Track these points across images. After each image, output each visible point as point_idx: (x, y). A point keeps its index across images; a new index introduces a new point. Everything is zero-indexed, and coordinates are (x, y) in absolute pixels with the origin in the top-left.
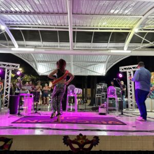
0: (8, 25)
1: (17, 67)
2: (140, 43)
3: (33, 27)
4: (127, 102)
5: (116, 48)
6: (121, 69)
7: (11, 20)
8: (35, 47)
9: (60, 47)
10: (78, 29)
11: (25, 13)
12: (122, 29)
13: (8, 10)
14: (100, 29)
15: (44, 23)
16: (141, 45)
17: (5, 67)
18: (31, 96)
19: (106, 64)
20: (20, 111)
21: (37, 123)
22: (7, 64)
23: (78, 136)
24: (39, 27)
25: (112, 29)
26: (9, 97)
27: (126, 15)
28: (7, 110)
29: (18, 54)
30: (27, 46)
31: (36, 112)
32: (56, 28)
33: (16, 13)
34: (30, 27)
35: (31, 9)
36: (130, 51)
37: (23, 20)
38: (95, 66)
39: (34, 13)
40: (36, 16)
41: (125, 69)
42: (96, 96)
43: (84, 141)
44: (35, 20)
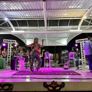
0: (9, 18)
1: (15, 42)
2: (88, 25)
3: (23, 19)
4: (81, 61)
5: (73, 29)
6: (77, 41)
7: (10, 15)
8: (25, 30)
9: (39, 29)
10: (50, 18)
11: (19, 10)
12: (76, 17)
13: (9, 9)
14: (63, 18)
15: (30, 16)
16: (88, 27)
17: (8, 42)
18: (23, 59)
19: (67, 38)
20: (17, 68)
21: (27, 74)
22: (9, 40)
23: (52, 82)
24: (26, 18)
25: (70, 18)
26: (10, 60)
27: (79, 9)
28: (10, 67)
29: (15, 34)
30: (20, 29)
31: (26, 68)
32: (37, 18)
33: (13, 10)
34: (22, 19)
35: (22, 8)
36: (81, 31)
37: (17, 15)
38: (61, 40)
39: (24, 10)
40: (25, 12)
41: (79, 41)
42: (62, 58)
43: (56, 85)
44: (24, 14)
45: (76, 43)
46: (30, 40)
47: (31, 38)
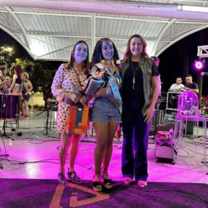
6: (202, 50)
19: (157, 42)
45: (198, 59)
46: (39, 37)
47: (43, 33)
